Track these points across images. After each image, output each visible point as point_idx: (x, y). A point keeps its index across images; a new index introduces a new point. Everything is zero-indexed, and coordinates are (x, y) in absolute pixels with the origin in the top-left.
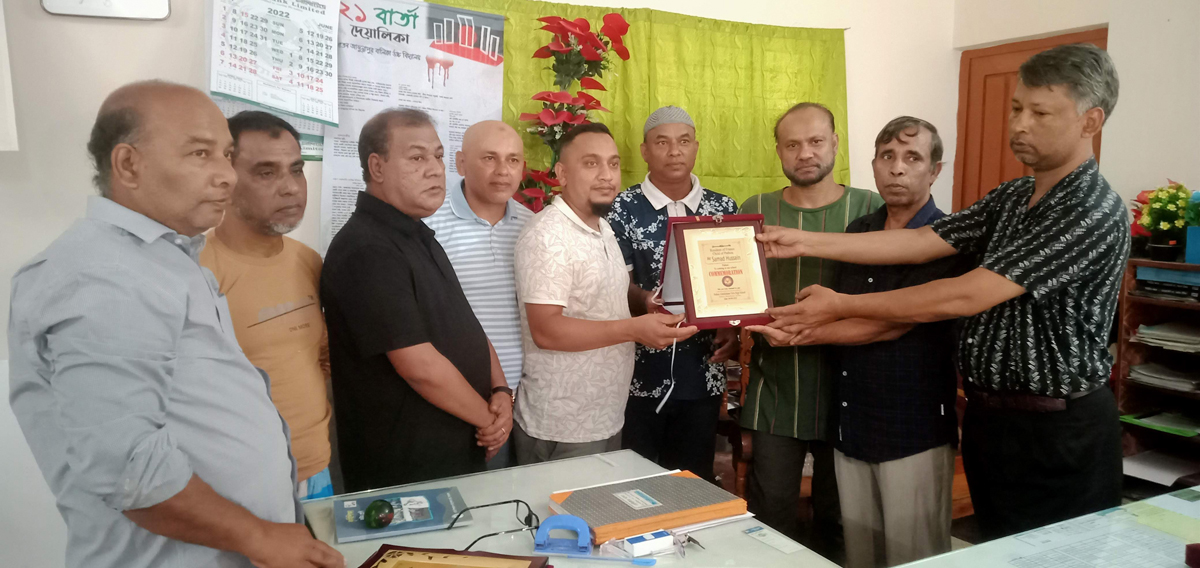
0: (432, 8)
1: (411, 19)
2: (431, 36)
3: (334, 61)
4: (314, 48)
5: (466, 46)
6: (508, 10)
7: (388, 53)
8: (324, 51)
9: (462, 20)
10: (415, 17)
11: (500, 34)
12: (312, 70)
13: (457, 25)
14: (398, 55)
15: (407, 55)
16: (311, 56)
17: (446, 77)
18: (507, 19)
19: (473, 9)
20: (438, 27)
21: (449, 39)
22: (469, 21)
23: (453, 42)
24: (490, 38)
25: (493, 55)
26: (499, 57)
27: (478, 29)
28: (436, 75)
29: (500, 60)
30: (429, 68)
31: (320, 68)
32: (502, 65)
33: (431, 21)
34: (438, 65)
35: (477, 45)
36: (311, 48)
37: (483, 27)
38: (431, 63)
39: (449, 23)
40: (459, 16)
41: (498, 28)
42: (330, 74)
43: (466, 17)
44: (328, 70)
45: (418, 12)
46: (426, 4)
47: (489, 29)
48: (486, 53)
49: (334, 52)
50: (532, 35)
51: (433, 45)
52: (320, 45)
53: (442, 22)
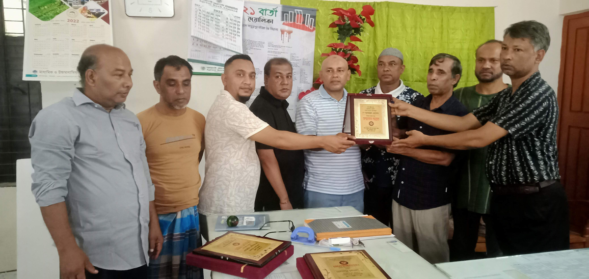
0: (284, 7)
1: (274, 12)
2: (283, 20)
3: (241, 31)
4: (232, 25)
5: (299, 23)
6: (318, 6)
7: (264, 28)
8: (237, 27)
9: (297, 12)
10: (276, 11)
11: (314, 17)
12: (231, 33)
13: (295, 14)
14: (268, 29)
15: (272, 29)
16: (231, 28)
17: (289, 38)
18: (318, 10)
19: (302, 7)
20: (286, 15)
21: (291, 21)
22: (300, 12)
23: (293, 22)
24: (310, 19)
25: (311, 27)
26: (314, 28)
27: (304, 16)
28: (285, 37)
29: (314, 29)
30: (282, 34)
31: (235, 33)
32: (315, 32)
33: (283, 13)
34: (286, 32)
35: (304, 23)
36: (231, 25)
37: (307, 15)
38: (283, 32)
39: (291, 13)
40: (296, 10)
41: (313, 15)
42: (239, 36)
43: (299, 10)
44: (238, 34)
45: (277, 9)
46: (281, 5)
47: (309, 15)
48: (308, 26)
49: (241, 27)
50: (329, 17)
51: (284, 24)
52: (235, 24)
53: (288, 13)
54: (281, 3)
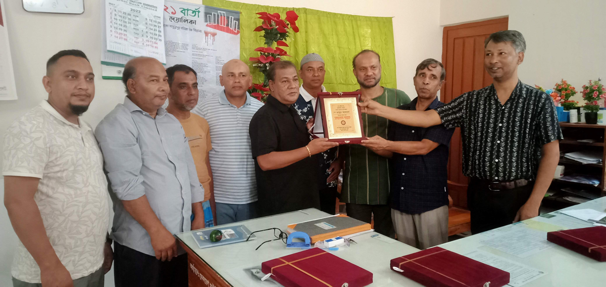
0: (206, 7)
1: (197, 13)
2: (206, 21)
3: (162, 34)
5: (223, 25)
7: (186, 29)
8: (157, 29)
9: (220, 13)
10: (199, 12)
11: (238, 20)
12: (152, 38)
13: (218, 16)
14: (191, 30)
15: (195, 30)
16: (152, 31)
17: (214, 40)
18: (241, 13)
19: (226, 8)
20: (209, 17)
21: (215, 22)
22: (223, 13)
23: (216, 24)
24: (234, 22)
25: (235, 30)
26: (238, 31)
27: (228, 18)
28: (209, 40)
30: (206, 36)
31: (156, 37)
32: (239, 35)
33: (206, 14)
34: (210, 35)
35: (228, 25)
36: (152, 27)
37: (230, 17)
38: (206, 34)
39: (214, 15)
40: (219, 11)
41: (237, 17)
42: (160, 40)
43: (222, 12)
44: (160, 38)
45: (200, 10)
46: (203, 6)
47: (233, 18)
48: (232, 29)
49: (162, 29)
50: (253, 20)
51: (207, 25)
52: (155, 26)
53: (211, 14)
54: (203, 4)
